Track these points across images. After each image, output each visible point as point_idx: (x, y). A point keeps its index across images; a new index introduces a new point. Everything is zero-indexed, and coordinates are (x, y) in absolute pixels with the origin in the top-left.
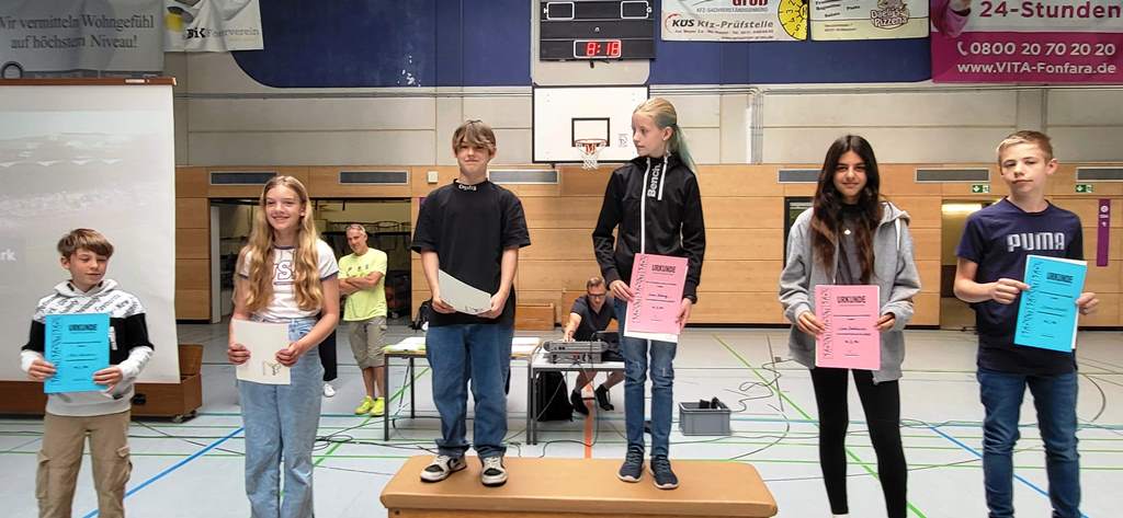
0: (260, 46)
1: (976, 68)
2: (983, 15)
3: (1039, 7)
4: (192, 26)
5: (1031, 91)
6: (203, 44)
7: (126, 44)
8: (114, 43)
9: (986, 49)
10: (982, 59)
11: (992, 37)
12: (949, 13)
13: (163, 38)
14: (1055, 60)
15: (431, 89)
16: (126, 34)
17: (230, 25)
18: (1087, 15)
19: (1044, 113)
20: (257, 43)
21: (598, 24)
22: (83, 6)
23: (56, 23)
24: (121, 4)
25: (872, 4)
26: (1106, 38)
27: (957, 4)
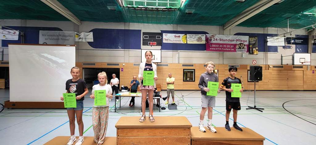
0: (93, 41)
1: (213, 49)
2: (214, 40)
3: (222, 39)
4: (80, 37)
5: (221, 52)
6: (82, 40)
7: (67, 40)
8: (65, 40)
9: (214, 46)
11: (215, 44)
13: (74, 39)
14: (225, 48)
15: (124, 50)
16: (67, 38)
17: (88, 37)
18: (229, 41)
19: (223, 56)
20: (92, 41)
21: (152, 39)
22: (59, 33)
23: (54, 35)
24: (67, 33)
25: (197, 38)
26: (232, 45)
27: (210, 39)
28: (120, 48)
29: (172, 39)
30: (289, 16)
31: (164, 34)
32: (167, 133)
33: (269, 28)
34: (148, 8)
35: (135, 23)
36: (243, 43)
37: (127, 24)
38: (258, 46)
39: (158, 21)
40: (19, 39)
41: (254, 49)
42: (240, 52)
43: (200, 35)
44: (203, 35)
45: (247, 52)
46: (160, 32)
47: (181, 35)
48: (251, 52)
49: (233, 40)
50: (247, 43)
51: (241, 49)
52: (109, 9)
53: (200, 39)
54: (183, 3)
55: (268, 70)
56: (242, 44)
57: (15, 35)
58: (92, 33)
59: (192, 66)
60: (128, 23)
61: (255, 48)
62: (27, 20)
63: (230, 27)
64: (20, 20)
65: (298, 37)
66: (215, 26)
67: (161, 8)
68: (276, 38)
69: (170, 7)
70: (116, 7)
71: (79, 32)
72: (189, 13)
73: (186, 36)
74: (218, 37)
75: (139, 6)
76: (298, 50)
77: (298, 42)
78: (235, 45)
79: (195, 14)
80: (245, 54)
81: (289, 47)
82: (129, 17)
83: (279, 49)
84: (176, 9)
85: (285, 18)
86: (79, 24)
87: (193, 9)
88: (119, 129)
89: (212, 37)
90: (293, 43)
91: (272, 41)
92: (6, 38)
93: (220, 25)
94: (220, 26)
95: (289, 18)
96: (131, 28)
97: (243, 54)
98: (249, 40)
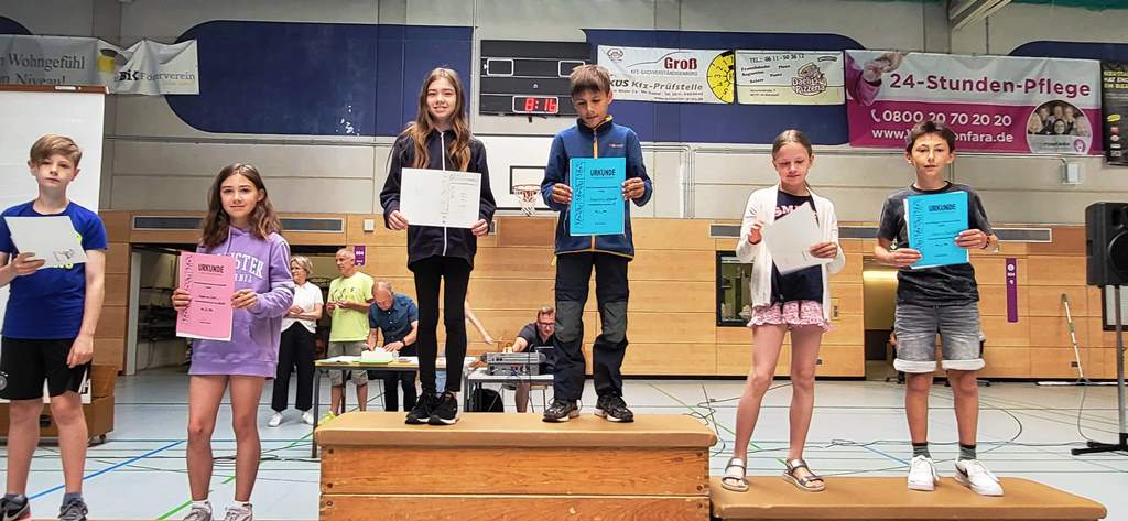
0: (196, 91)
1: (889, 134)
2: (893, 85)
3: (943, 80)
4: (125, 69)
6: (136, 86)
8: (41, 82)
9: (897, 117)
10: (893, 126)
11: (902, 106)
12: (863, 84)
13: (94, 80)
14: (959, 128)
15: (370, 139)
16: (55, 74)
17: (169, 68)
18: (985, 89)
20: (194, 88)
21: (536, 81)
22: (10, 46)
24: (52, 43)
25: (793, 72)
26: (1003, 110)
28: (350, 129)
29: (650, 80)
31: (602, 50)
36: (1070, 101)
42: (1053, 154)
43: (810, 57)
44: (831, 53)
45: (1094, 150)
46: (582, 38)
47: (704, 56)
48: (1117, 154)
49: (1009, 86)
50: (1090, 101)
51: (1054, 133)
56: (1065, 105)
58: (196, 42)
66: (899, 4)
71: (119, 38)
73: (729, 59)
74: (917, 64)
78: (1020, 113)
80: (1085, 167)
89: (880, 64)
93: (925, 1)
94: (929, 5)
96: (413, 20)
97: (1069, 166)
98: (1103, 83)
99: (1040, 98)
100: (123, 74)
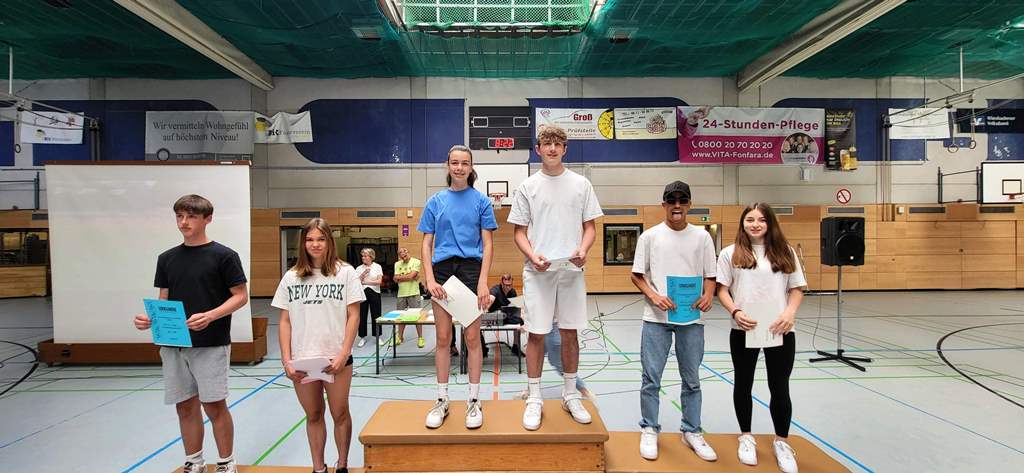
0: (311, 140)
1: (701, 155)
2: (705, 126)
3: (733, 122)
4: (271, 129)
5: (730, 167)
6: (277, 139)
7: (232, 138)
8: (224, 138)
9: (706, 145)
10: (704, 150)
11: (710, 138)
13: (254, 136)
14: (741, 150)
15: (409, 165)
16: (232, 133)
17: (296, 127)
18: (758, 127)
19: (737, 178)
20: (309, 138)
21: (501, 130)
22: (206, 117)
23: (191, 126)
24: (229, 116)
25: (647, 121)
26: (767, 139)
27: (691, 121)
28: (398, 160)
30: (964, 38)
31: (538, 111)
32: (526, 461)
33: (894, 79)
34: (483, 28)
35: (444, 79)
36: (806, 133)
37: (419, 81)
38: (857, 141)
39: (518, 68)
40: (83, 140)
41: (842, 152)
42: (795, 164)
43: (657, 111)
44: (669, 109)
45: (819, 161)
46: (527, 104)
47: (596, 113)
48: (833, 163)
49: (772, 125)
50: (818, 133)
51: (797, 152)
52: (360, 35)
53: (658, 123)
54: (598, 9)
55: (893, 220)
56: (803, 135)
57: (73, 127)
58: (308, 113)
59: (634, 212)
60: (423, 78)
61: (847, 148)
62: (108, 79)
63: (760, 79)
64: (85, 81)
65: (997, 108)
66: (708, 79)
67: (526, 28)
68: (919, 111)
69: (554, 23)
70: (379, 29)
71: (266, 111)
72: (620, 41)
73: (610, 114)
74: (718, 114)
75: (456, 24)
76: (998, 153)
77: (999, 124)
79: (639, 42)
80: (814, 171)
81: (968, 143)
82: (423, 59)
83: (931, 150)
84: (575, 27)
85: (952, 43)
86: (265, 88)
87: (633, 25)
88: (370, 447)
89: (697, 114)
90: (979, 129)
91: (905, 124)
92: (46, 139)
93: (724, 76)
94: (726, 79)
95: (964, 43)
96: (430, 97)
97: (805, 171)
98: (826, 122)
99: (789, 131)
100: (270, 131)
